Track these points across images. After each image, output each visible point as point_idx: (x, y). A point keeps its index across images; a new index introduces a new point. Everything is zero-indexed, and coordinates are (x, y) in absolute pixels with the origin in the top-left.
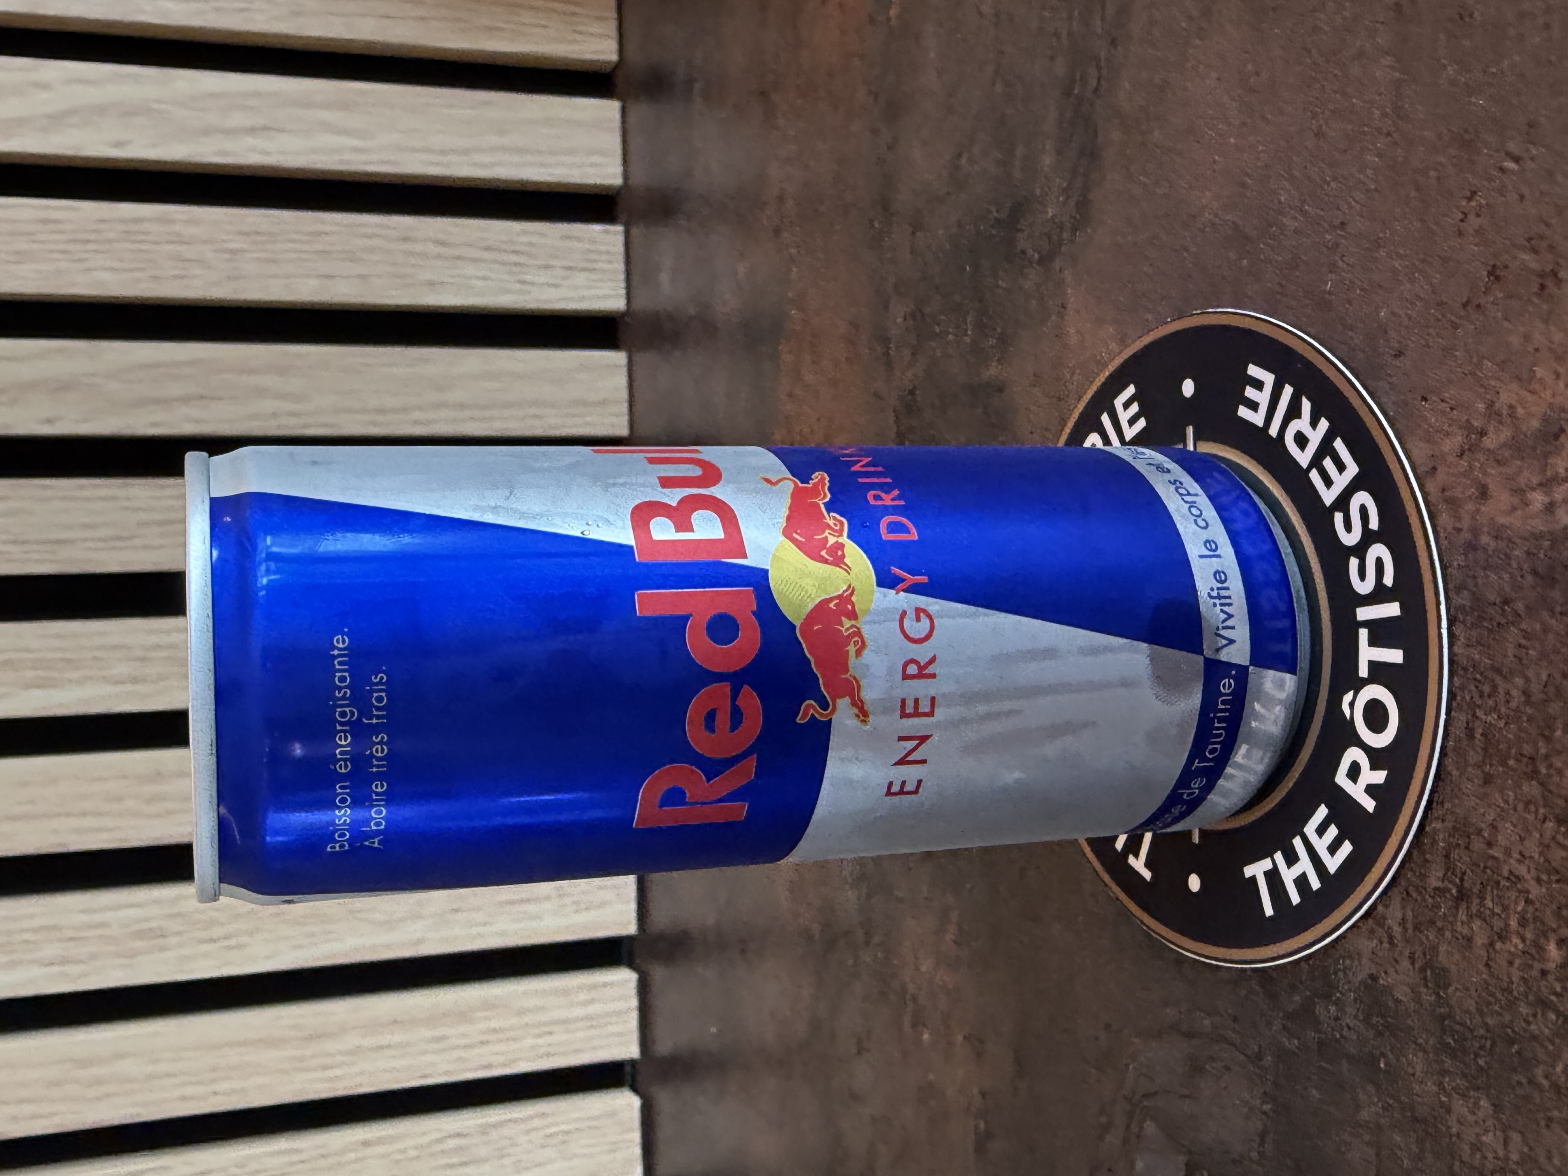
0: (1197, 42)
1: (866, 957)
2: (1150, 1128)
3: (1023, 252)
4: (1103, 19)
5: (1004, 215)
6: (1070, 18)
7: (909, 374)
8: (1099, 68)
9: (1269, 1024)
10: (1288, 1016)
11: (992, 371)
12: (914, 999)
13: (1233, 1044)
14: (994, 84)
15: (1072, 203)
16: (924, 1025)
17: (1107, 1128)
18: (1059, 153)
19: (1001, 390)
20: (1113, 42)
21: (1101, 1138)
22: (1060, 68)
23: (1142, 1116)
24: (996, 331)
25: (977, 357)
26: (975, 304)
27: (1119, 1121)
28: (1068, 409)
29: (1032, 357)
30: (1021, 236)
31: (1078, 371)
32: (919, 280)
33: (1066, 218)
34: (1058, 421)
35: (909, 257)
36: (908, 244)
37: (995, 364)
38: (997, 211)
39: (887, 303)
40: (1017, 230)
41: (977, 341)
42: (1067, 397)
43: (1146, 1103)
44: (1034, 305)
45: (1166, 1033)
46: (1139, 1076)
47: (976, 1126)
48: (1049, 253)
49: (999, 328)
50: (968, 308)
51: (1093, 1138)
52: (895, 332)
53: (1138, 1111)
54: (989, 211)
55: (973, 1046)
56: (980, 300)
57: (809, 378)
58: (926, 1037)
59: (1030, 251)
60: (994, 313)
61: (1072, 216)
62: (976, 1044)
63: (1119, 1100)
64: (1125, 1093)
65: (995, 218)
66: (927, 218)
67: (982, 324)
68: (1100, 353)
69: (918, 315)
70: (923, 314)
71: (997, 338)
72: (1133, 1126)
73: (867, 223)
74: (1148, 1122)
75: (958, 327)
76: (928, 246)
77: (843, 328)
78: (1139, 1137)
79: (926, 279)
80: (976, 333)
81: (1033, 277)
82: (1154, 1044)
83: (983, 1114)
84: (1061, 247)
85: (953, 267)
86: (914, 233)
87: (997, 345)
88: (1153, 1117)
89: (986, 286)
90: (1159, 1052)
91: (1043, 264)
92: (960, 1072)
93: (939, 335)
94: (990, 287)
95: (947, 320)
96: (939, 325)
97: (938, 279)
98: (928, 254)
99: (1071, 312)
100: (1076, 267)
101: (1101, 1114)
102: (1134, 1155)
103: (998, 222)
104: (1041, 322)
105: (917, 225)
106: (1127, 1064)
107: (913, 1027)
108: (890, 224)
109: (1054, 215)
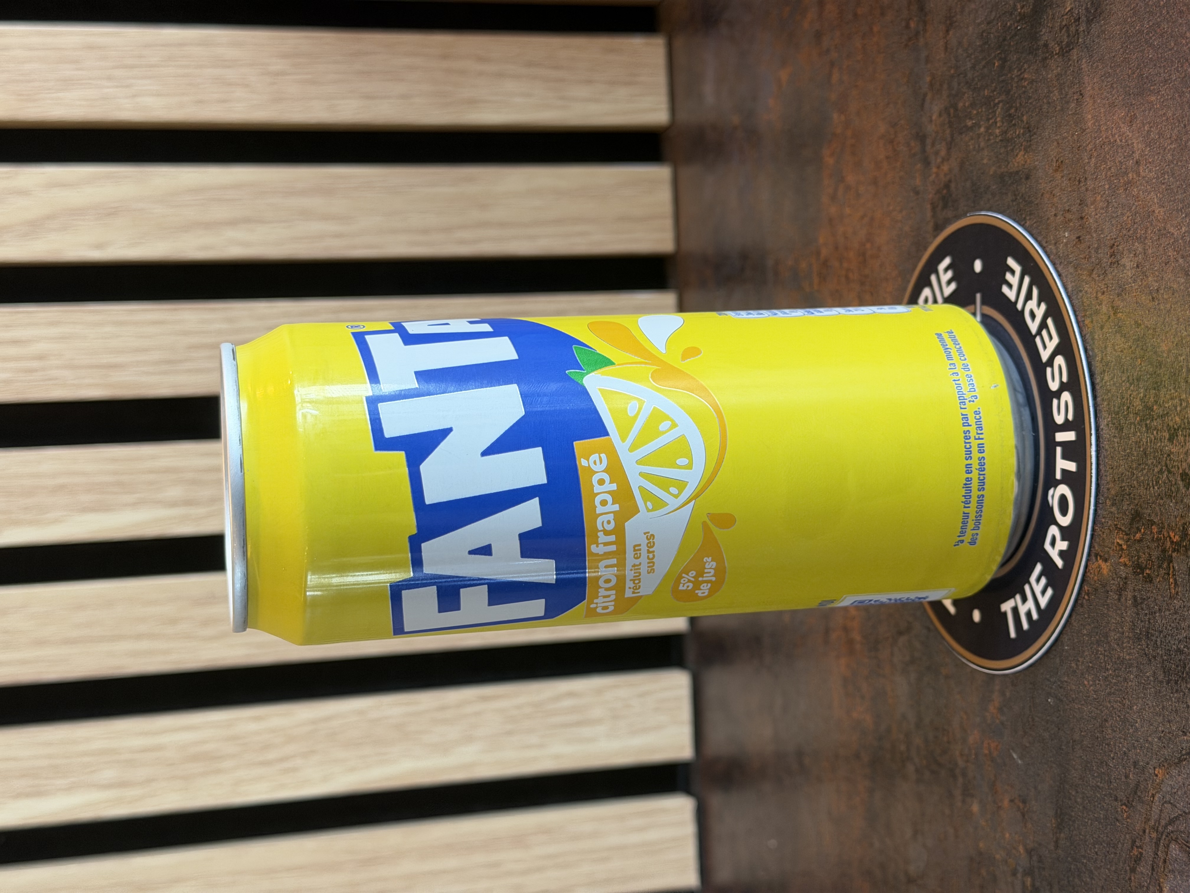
2: (1174, 851)
3: (1046, 45)
5: (1027, 10)
7: (945, 168)
11: (1019, 160)
12: (964, 774)
17: (1138, 859)
19: (1027, 178)
21: (1133, 870)
23: (1167, 842)
24: (1022, 121)
25: (1006, 147)
26: (1003, 97)
27: (1148, 851)
28: (1087, 190)
29: (1055, 143)
30: (1044, 30)
31: (1095, 154)
32: (952, 76)
33: (1082, 11)
34: (1079, 201)
35: (943, 55)
36: (942, 43)
37: (1022, 153)
38: (1022, 7)
39: (924, 100)
40: (1040, 23)
41: (1006, 132)
42: (1086, 179)
43: (1170, 828)
44: (1055, 95)
45: (1185, 759)
46: (1163, 805)
47: (1024, 883)
48: (1068, 45)
49: (1025, 118)
50: (997, 101)
51: (1126, 871)
52: (931, 128)
53: (1164, 837)
54: (1015, 8)
55: (1019, 807)
56: (1008, 92)
57: (851, 179)
58: (975, 808)
59: (1052, 44)
60: (1021, 104)
61: (1087, 9)
62: (1021, 805)
63: (1147, 831)
64: (1152, 823)
65: (1020, 13)
66: (959, 17)
67: (1010, 115)
68: (1113, 136)
69: (952, 111)
70: (956, 110)
71: (1024, 128)
72: (1159, 853)
73: (903, 24)
74: (1173, 846)
75: (988, 120)
76: (960, 43)
77: (882, 128)
78: (1165, 861)
79: (959, 75)
80: (1005, 124)
81: (1055, 67)
82: (1174, 772)
83: (1029, 872)
84: (1078, 39)
85: (984, 63)
86: (947, 31)
87: (1023, 134)
88: (1176, 840)
89: (1012, 79)
90: (1180, 779)
91: (1063, 55)
92: (1007, 835)
93: (971, 128)
94: (1016, 79)
95: (978, 113)
96: (971, 119)
97: (970, 75)
98: (960, 51)
99: (1088, 99)
100: (1091, 56)
101: (1132, 848)
102: (1161, 880)
103: (1023, 17)
104: (1062, 110)
105: (950, 23)
106: (1153, 796)
107: (964, 801)
108: (925, 23)
109: (1072, 9)
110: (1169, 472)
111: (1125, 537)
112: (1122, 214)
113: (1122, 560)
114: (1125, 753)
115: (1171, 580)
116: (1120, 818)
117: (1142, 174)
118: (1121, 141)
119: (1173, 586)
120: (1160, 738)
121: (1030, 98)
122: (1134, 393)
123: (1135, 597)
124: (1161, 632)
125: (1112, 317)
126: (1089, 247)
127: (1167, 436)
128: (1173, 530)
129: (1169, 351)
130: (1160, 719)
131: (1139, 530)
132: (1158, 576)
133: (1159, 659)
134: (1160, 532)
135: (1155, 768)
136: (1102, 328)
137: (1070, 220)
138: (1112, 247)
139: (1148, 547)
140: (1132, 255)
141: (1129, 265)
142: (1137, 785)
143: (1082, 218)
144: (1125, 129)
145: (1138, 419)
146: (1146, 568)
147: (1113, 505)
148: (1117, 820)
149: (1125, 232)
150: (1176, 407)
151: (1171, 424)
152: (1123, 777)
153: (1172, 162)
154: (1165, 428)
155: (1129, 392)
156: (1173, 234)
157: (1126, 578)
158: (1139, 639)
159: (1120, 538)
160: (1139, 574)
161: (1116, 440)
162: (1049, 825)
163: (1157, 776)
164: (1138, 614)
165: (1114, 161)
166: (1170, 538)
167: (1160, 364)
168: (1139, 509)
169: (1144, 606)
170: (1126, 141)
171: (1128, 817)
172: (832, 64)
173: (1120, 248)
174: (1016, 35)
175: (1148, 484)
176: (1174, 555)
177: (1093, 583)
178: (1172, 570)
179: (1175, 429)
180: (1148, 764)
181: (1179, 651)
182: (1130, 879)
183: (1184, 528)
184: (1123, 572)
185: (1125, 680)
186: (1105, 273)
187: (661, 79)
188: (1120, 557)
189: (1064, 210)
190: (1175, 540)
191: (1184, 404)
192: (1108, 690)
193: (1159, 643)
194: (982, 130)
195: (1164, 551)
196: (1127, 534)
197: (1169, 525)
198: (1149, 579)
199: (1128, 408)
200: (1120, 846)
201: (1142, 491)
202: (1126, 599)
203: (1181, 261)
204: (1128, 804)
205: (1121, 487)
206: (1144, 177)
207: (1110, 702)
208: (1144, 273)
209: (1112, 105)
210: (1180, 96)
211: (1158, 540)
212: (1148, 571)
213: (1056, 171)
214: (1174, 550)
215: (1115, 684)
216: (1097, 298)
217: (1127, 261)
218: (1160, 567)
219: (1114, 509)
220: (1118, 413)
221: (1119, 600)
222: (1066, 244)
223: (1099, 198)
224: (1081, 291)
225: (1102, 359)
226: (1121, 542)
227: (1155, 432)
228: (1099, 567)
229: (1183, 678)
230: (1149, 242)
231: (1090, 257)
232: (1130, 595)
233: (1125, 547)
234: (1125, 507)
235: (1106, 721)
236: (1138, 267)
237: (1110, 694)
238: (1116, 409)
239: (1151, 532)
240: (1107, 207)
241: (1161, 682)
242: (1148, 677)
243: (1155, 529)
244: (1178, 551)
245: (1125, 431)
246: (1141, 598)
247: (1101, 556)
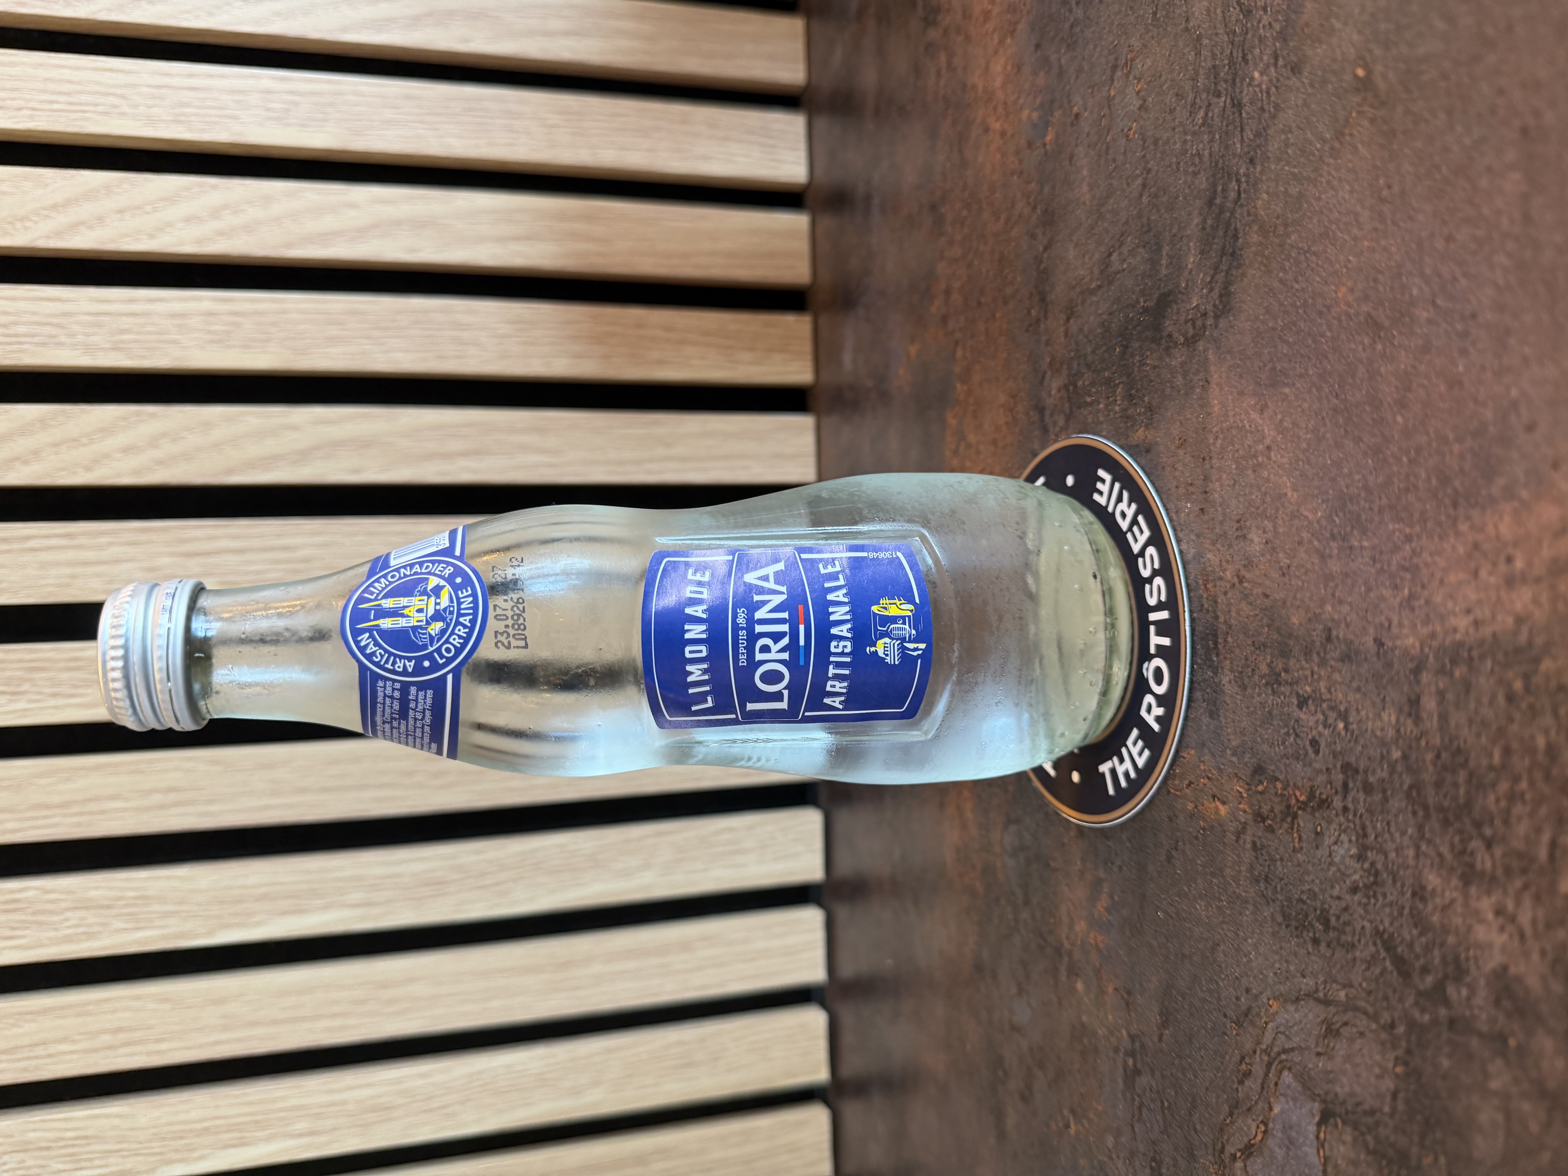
0: (1331, 161)
1: (1025, 915)
2: (1287, 1077)
3: (1170, 336)
4: (1242, 141)
5: (1151, 304)
6: (1212, 141)
8: (1238, 181)
9: (1401, 1000)
10: (1420, 994)
11: (1140, 435)
12: (1070, 954)
13: (1366, 1013)
14: (1141, 196)
15: (1215, 294)
16: (1077, 975)
17: (1248, 1074)
18: (1202, 252)
19: (1148, 451)
20: (1252, 161)
21: (1241, 1082)
22: (1202, 182)
23: (1279, 1067)
24: (1143, 401)
25: (1126, 423)
26: (1124, 379)
27: (1258, 1070)
28: (1212, 467)
29: (1178, 423)
30: (1168, 322)
31: (1221, 436)
32: (1072, 359)
33: (1209, 307)
34: (1202, 477)
35: (1063, 340)
36: (1062, 329)
37: (1142, 429)
38: (1145, 302)
39: (1043, 377)
40: (1164, 317)
41: (1126, 410)
42: (1211, 457)
43: (1283, 1057)
44: (1179, 380)
45: (1304, 1000)
46: (1277, 1033)
47: (1125, 1062)
48: (1193, 336)
49: (1146, 399)
50: (1117, 382)
51: (1233, 1082)
52: (1049, 402)
53: (1276, 1062)
54: (1138, 301)
55: (1122, 997)
56: (1129, 375)
57: (972, 438)
58: (1080, 986)
59: (1176, 335)
60: (1142, 386)
61: (1215, 306)
62: (1125, 996)
63: (1258, 1052)
64: (1264, 1047)
65: (1143, 307)
66: (1080, 307)
67: (1131, 395)
68: (1242, 421)
69: (1071, 388)
70: (1075, 386)
71: (1145, 407)
72: (1271, 1075)
73: (1025, 311)
74: (1286, 1073)
75: (1108, 398)
76: (1081, 330)
77: (1002, 398)
78: (1276, 1084)
79: (1079, 358)
80: (1126, 403)
81: (1179, 357)
82: (1291, 1008)
83: (1132, 1054)
84: (1205, 331)
85: (1104, 348)
86: (1068, 319)
87: (1144, 413)
88: (1290, 1069)
89: (1134, 364)
90: (1296, 1015)
91: (1188, 346)
92: (1110, 1017)
93: (1091, 404)
94: (1138, 364)
95: (1097, 392)
96: (1090, 396)
97: (1090, 358)
98: (1081, 337)
99: (1214, 386)
100: (1218, 348)
101: (1241, 1062)
102: (1272, 1100)
103: (1146, 310)
104: (1186, 394)
105: (1071, 313)
106: (1266, 1023)
107: (1068, 977)
108: (1046, 312)
109: (1198, 305)
110: (1297, 735)
111: (1246, 786)
112: (1251, 493)
113: (1241, 806)
114: (1237, 977)
115: (1295, 835)
116: (1228, 1033)
117: (1274, 458)
118: (1250, 426)
119: (1297, 840)
120: (1275, 974)
121: (1152, 381)
122: (1261, 658)
123: (1254, 843)
124: (1282, 879)
125: (1237, 585)
126: (1213, 519)
127: (1296, 702)
128: (1299, 790)
129: (1301, 624)
130: (1277, 957)
131: (1261, 782)
132: (1280, 828)
133: (1278, 903)
134: (1284, 789)
135: (1269, 1000)
136: (1226, 593)
137: (1193, 493)
138: (1238, 521)
139: (1270, 800)
140: (1260, 532)
141: (1256, 540)
142: (1249, 1009)
143: (1206, 492)
144: (1254, 415)
145: (1264, 681)
146: (1268, 817)
147: (1234, 755)
148: (1226, 1034)
149: (1253, 510)
150: (1306, 678)
151: (1301, 692)
152: (1234, 1000)
153: (1307, 450)
154: (1294, 695)
155: (1255, 657)
156: (1307, 517)
157: (1245, 823)
158: (1258, 881)
159: (1241, 787)
160: (1259, 822)
161: (1238, 697)
162: (1153, 1020)
163: (1271, 1006)
164: (1257, 858)
165: (1242, 445)
166: (1296, 796)
167: (1290, 636)
168: (1263, 764)
169: (1264, 852)
170: (1256, 427)
171: (1237, 1035)
172: (957, 343)
173: (1248, 524)
174: (1138, 325)
175: (1273, 743)
176: (1300, 812)
177: (1209, 820)
178: (1296, 826)
179: (1305, 698)
180: (1261, 993)
181: (1300, 900)
182: (1237, 1089)
183: (1311, 789)
184: (1242, 817)
185: (1240, 914)
186: (1230, 546)
187: (807, 347)
188: (1240, 803)
189: (1187, 483)
190: (1301, 799)
191: (1316, 676)
192: (1221, 919)
193: (1279, 889)
194: (1101, 406)
195: (1289, 807)
196: (1248, 784)
197: (1295, 784)
198: (1271, 830)
199: (1253, 670)
200: (1227, 1057)
201: (1265, 747)
202: (1244, 843)
203: (1316, 543)
204: (1239, 1024)
205: (1243, 741)
206: (1275, 462)
207: (1223, 929)
208: (1274, 549)
209: (1241, 393)
210: (1318, 390)
211: (1282, 795)
212: (1269, 822)
213: (1179, 447)
214: (1300, 808)
215: (1229, 915)
216: (1221, 565)
217: (1256, 537)
218: (1283, 820)
219: (1234, 759)
220: (1241, 673)
221: (1237, 841)
222: (1188, 514)
223: (1224, 476)
224: (1203, 557)
225: (1225, 621)
226: (1240, 790)
227: (1282, 697)
228: (1217, 807)
229: (1304, 927)
230: (1280, 522)
231: (1214, 528)
232: (1249, 839)
233: (1245, 795)
234: (1246, 760)
235: (1218, 945)
236: (1267, 543)
237: (1223, 922)
238: (1240, 669)
239: (1275, 787)
240: (1234, 485)
241: (1280, 925)
242: (1265, 917)
243: (1279, 785)
244: (1304, 810)
245: (1249, 691)
246: (1261, 845)
247: (1218, 799)
